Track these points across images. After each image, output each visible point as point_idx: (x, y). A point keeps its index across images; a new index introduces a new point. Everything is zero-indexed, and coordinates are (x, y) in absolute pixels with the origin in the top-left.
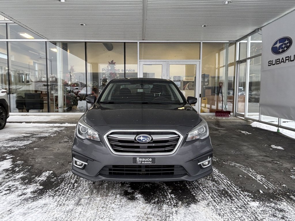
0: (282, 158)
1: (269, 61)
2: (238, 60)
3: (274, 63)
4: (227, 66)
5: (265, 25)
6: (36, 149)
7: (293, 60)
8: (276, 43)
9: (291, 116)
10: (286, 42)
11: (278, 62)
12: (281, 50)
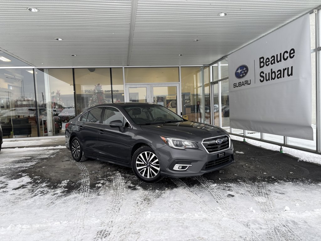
0: (241, 159)
1: (234, 84)
2: (212, 81)
3: (237, 85)
4: (204, 87)
5: (230, 54)
6: (44, 167)
7: (250, 84)
8: (238, 70)
9: (252, 128)
10: (245, 69)
11: (240, 84)
12: (241, 75)
